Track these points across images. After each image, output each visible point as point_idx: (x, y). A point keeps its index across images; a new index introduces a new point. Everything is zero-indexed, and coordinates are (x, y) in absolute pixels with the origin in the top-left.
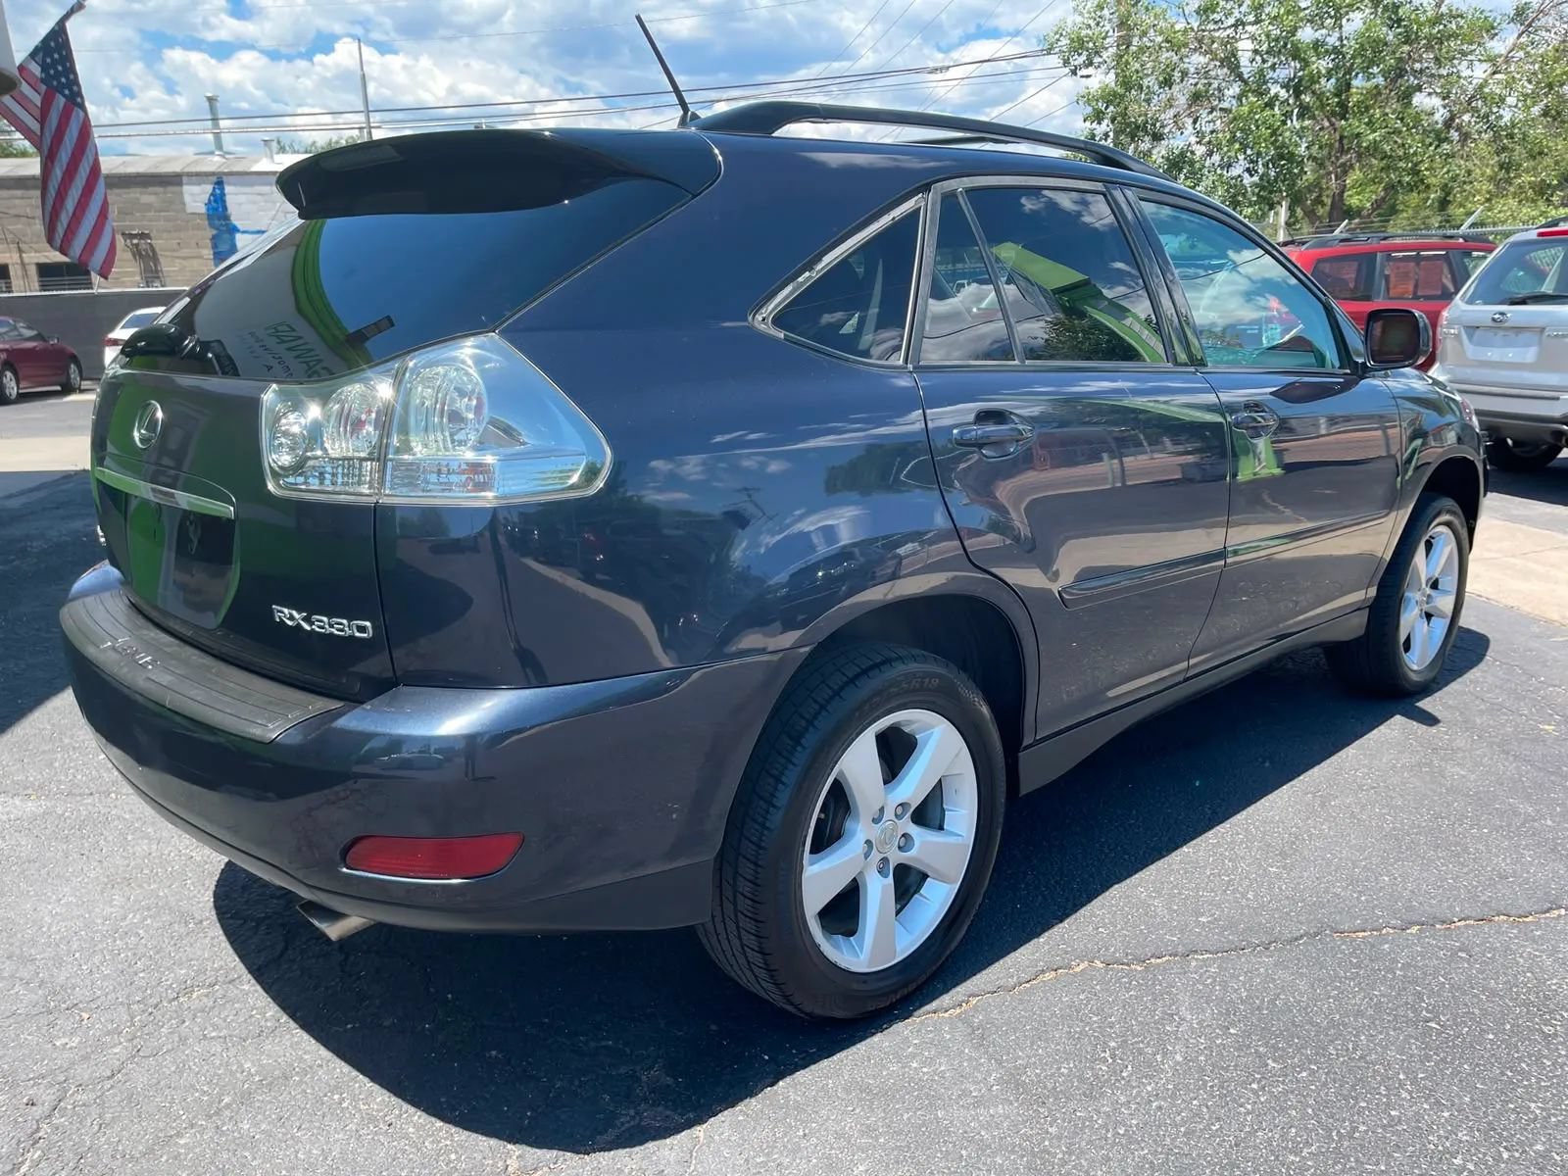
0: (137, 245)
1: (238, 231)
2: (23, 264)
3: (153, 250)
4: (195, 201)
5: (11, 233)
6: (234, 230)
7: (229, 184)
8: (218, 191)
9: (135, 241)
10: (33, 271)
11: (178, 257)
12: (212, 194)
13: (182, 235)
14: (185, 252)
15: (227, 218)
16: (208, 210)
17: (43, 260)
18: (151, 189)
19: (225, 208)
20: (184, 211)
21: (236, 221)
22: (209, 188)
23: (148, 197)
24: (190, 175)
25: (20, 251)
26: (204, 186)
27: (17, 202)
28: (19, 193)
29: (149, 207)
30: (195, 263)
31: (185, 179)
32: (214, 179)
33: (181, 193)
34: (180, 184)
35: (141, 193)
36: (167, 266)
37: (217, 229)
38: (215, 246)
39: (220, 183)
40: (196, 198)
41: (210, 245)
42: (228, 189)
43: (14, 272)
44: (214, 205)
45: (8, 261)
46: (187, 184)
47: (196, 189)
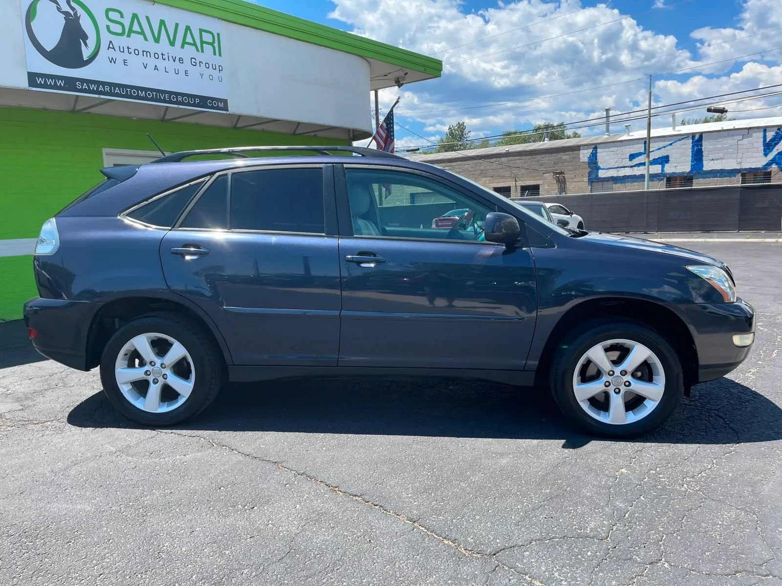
0: (558, 177)
1: (600, 169)
2: (516, 186)
3: (565, 179)
4: (584, 157)
5: (514, 174)
6: (599, 168)
7: (600, 148)
8: (594, 152)
9: (558, 176)
10: (519, 189)
11: (574, 182)
12: (592, 153)
13: (577, 172)
14: (578, 179)
15: (596, 163)
16: (589, 160)
17: (523, 185)
18: (567, 153)
19: (596, 159)
20: (579, 161)
21: (600, 164)
22: (591, 151)
23: (565, 156)
24: (584, 145)
25: (516, 181)
26: (589, 150)
27: (517, 161)
28: (518, 157)
29: (565, 161)
30: (581, 184)
31: (581, 148)
32: (593, 146)
33: (579, 154)
34: (579, 150)
35: (563, 155)
36: (569, 185)
37: (591, 168)
38: (589, 176)
39: (596, 148)
40: (585, 155)
41: (588, 176)
42: (599, 150)
43: (513, 189)
44: (592, 158)
45: (511, 185)
46: (582, 150)
47: (585, 151)
